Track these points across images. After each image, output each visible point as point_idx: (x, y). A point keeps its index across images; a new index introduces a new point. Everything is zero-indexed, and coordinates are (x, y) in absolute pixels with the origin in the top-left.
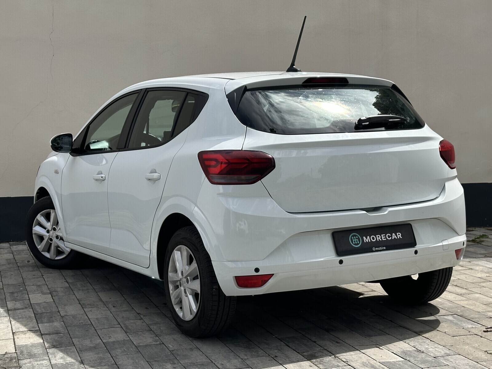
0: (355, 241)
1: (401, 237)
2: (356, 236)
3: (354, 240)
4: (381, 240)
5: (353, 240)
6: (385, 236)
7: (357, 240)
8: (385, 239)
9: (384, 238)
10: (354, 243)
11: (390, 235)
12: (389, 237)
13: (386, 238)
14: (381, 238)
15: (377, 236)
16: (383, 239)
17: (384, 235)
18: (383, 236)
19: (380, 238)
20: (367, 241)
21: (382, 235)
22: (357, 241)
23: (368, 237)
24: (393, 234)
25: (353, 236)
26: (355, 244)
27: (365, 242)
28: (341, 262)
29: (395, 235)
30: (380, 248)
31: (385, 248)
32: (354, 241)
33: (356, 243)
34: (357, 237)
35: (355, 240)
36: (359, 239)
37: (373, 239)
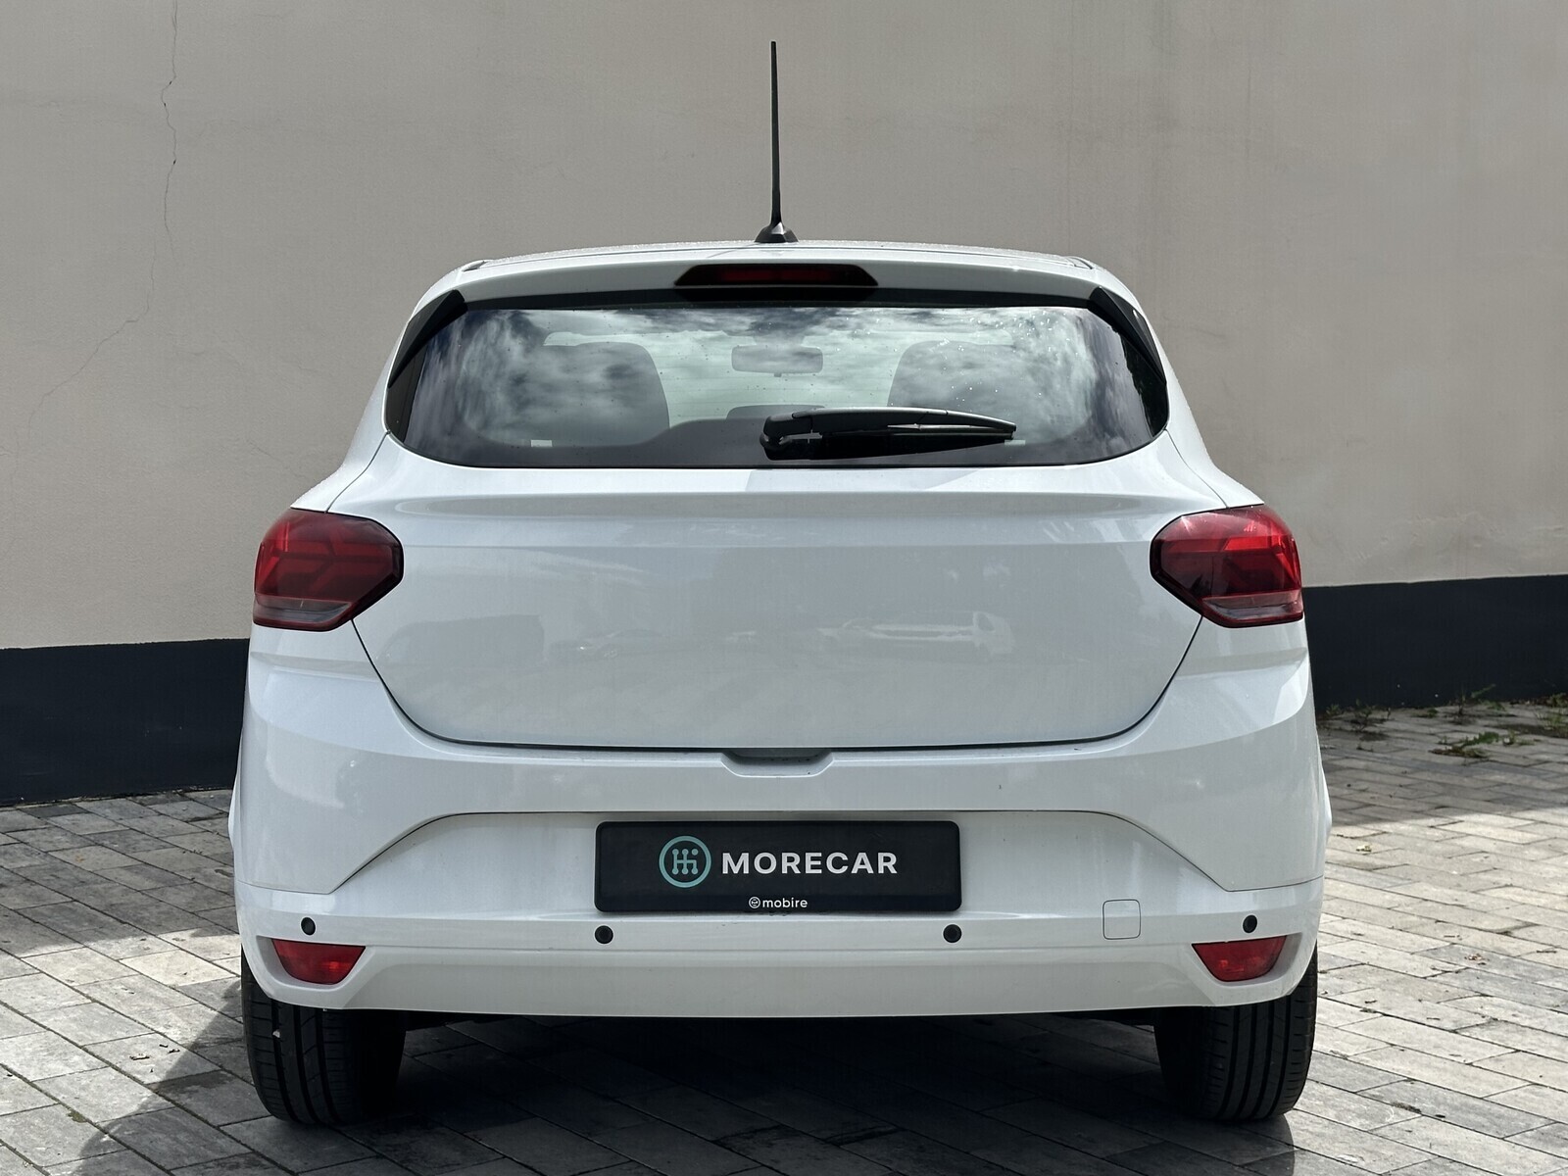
0: (680, 867)
1: (893, 871)
2: (690, 846)
3: (680, 862)
4: (797, 871)
5: (676, 862)
6: (824, 860)
7: (694, 862)
8: (820, 871)
9: (813, 867)
10: (675, 871)
11: (845, 858)
12: (837, 863)
13: (823, 867)
14: (802, 866)
15: (785, 856)
16: (809, 871)
17: (820, 855)
18: (813, 859)
19: (794, 866)
20: (736, 871)
21: (808, 856)
22: (690, 867)
23: (745, 857)
24: (862, 856)
25: (680, 846)
26: (680, 878)
27: (725, 871)
28: (604, 935)
29: (866, 860)
30: (784, 903)
31: (804, 904)
32: (678, 867)
33: (685, 871)
34: (695, 852)
35: (685, 862)
36: (701, 860)
37: (765, 863)
